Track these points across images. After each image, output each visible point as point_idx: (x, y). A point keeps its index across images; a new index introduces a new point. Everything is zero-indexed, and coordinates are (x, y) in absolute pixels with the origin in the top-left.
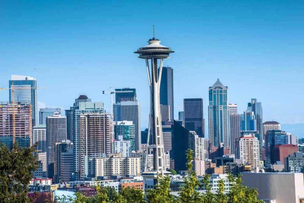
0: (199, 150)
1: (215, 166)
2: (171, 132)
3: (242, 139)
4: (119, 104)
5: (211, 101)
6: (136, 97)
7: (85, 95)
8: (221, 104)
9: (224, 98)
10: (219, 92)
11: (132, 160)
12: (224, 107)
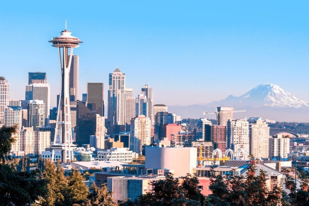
0: (100, 127)
1: (113, 141)
2: (76, 111)
3: (136, 119)
4: (31, 85)
5: (111, 86)
6: (46, 80)
7: (3, 77)
8: (119, 88)
9: (122, 83)
10: (118, 78)
11: (43, 134)
12: (122, 91)
